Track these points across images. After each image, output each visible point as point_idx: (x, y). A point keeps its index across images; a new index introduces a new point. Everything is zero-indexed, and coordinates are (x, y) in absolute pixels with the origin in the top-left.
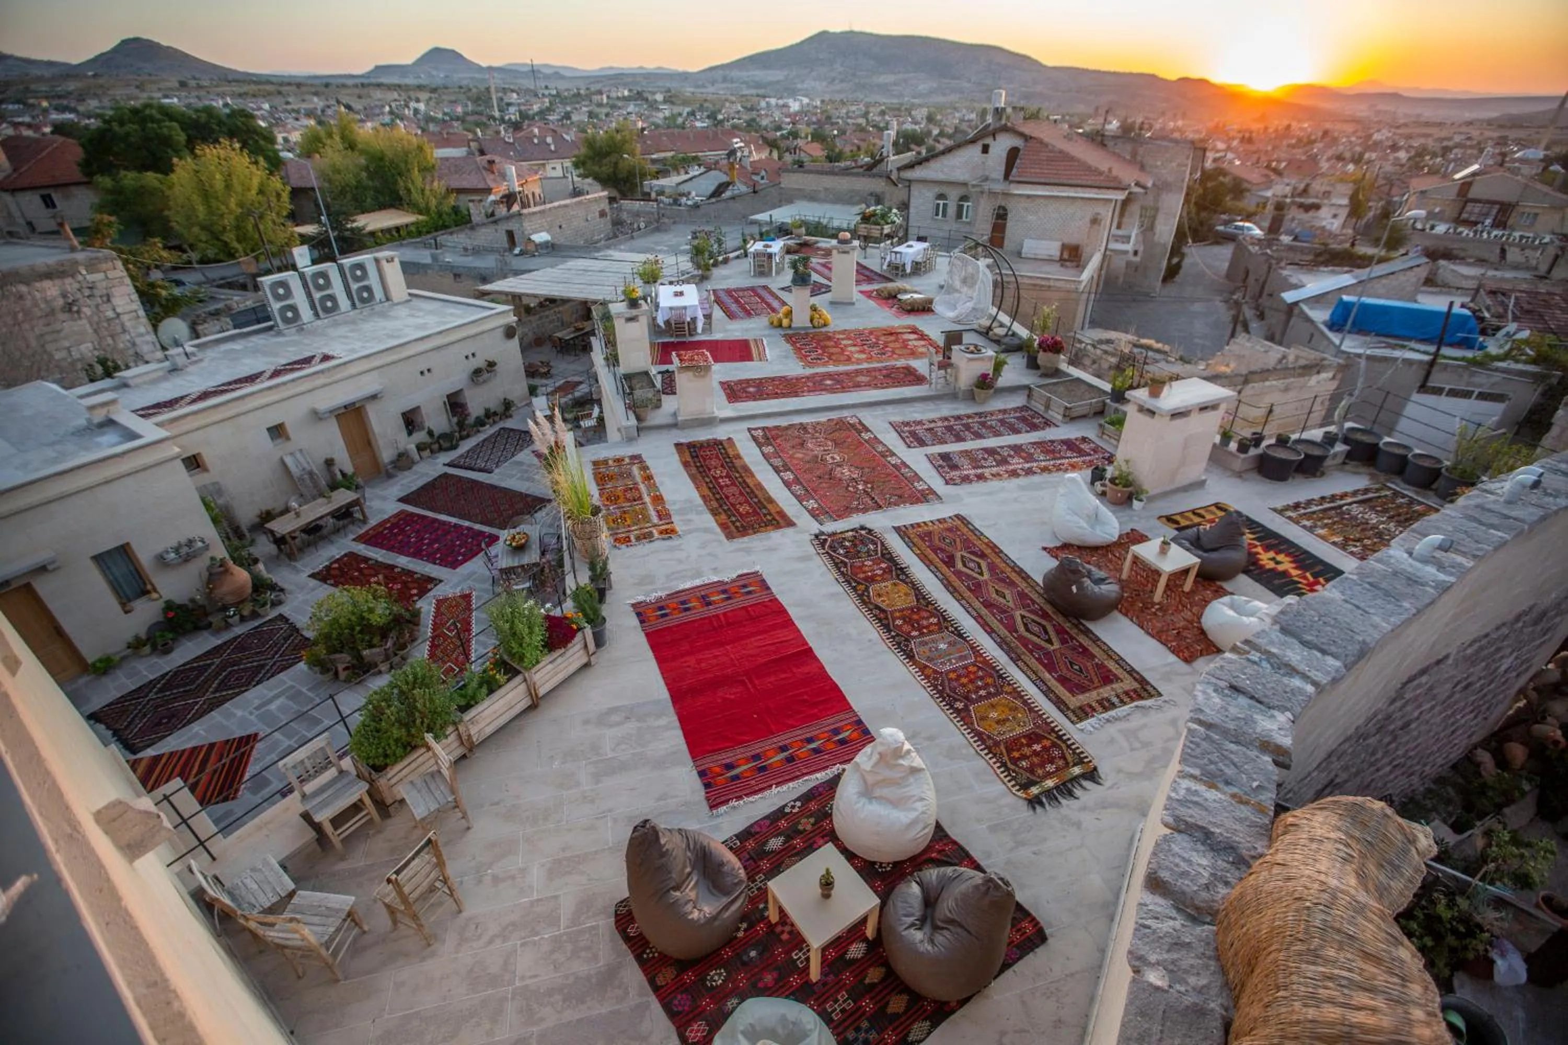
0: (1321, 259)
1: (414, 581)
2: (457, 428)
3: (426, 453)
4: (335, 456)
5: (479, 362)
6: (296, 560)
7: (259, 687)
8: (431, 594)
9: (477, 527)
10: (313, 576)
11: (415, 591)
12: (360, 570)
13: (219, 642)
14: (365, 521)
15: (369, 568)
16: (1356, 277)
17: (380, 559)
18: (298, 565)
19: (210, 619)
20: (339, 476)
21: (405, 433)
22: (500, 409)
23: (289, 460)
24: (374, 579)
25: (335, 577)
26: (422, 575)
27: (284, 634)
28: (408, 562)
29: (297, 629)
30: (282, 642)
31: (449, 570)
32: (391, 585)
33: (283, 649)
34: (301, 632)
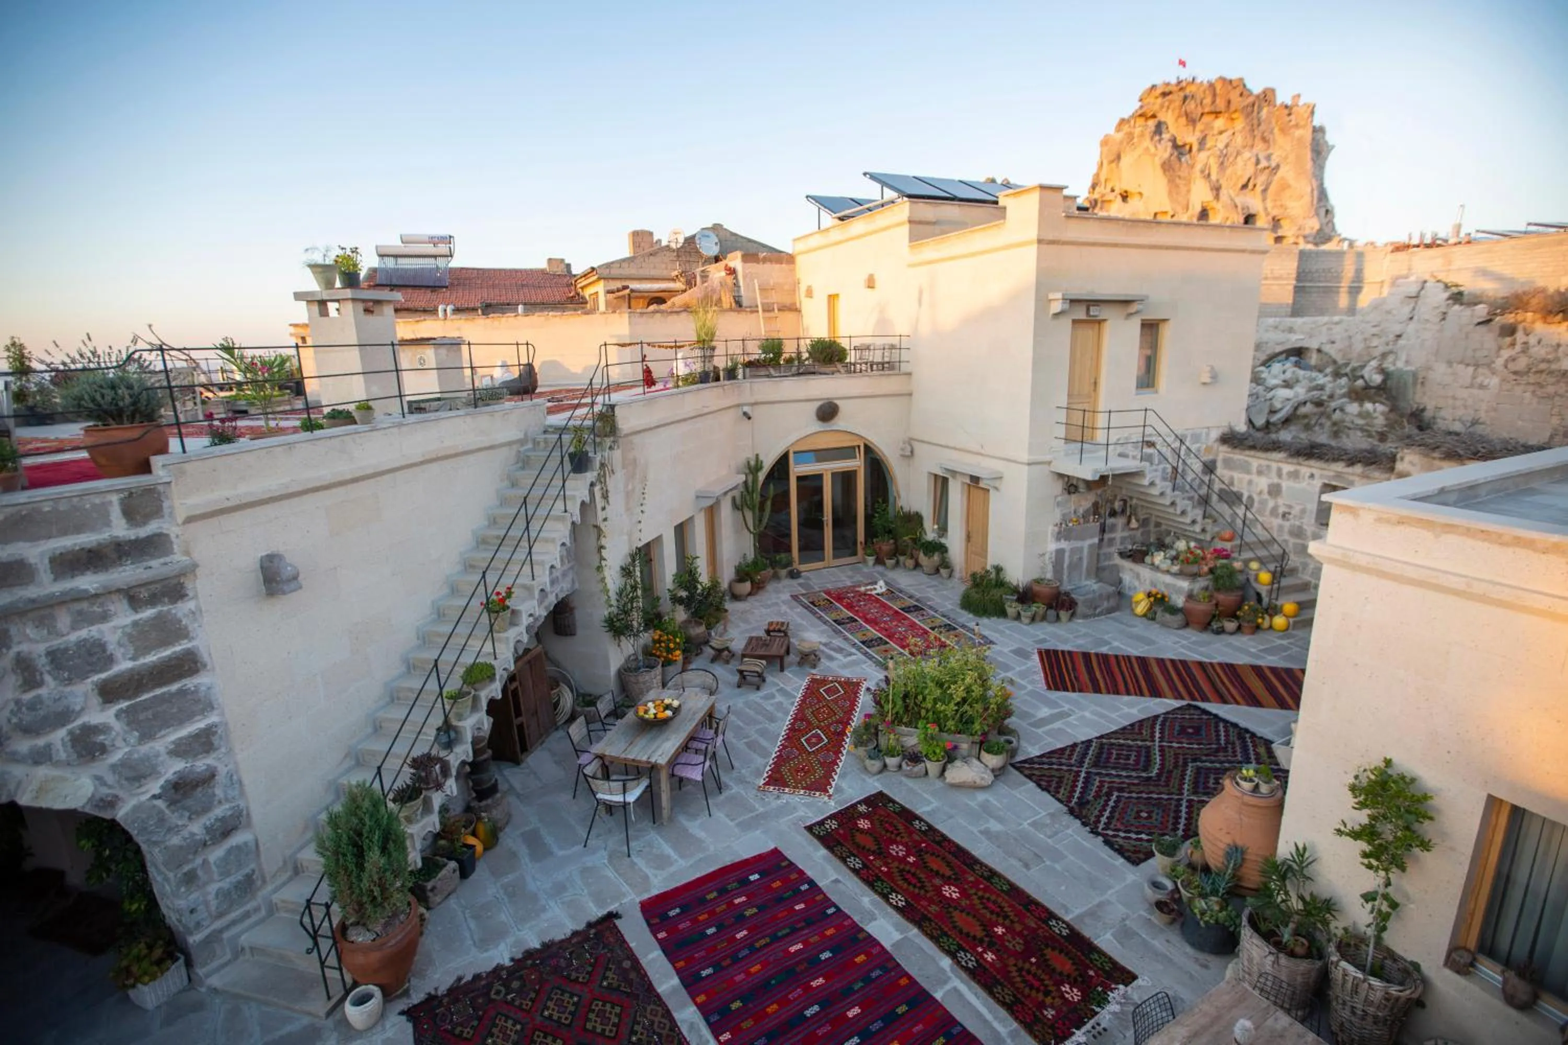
1: (861, 852)
8: (833, 806)
11: (864, 824)
12: (994, 943)
17: (946, 962)
24: (950, 891)
25: (1053, 941)
26: (844, 860)
27: (1096, 813)
28: (873, 918)
29: (1077, 817)
30: (1090, 798)
31: (788, 853)
32: (911, 859)
33: (1080, 784)
34: (1065, 809)
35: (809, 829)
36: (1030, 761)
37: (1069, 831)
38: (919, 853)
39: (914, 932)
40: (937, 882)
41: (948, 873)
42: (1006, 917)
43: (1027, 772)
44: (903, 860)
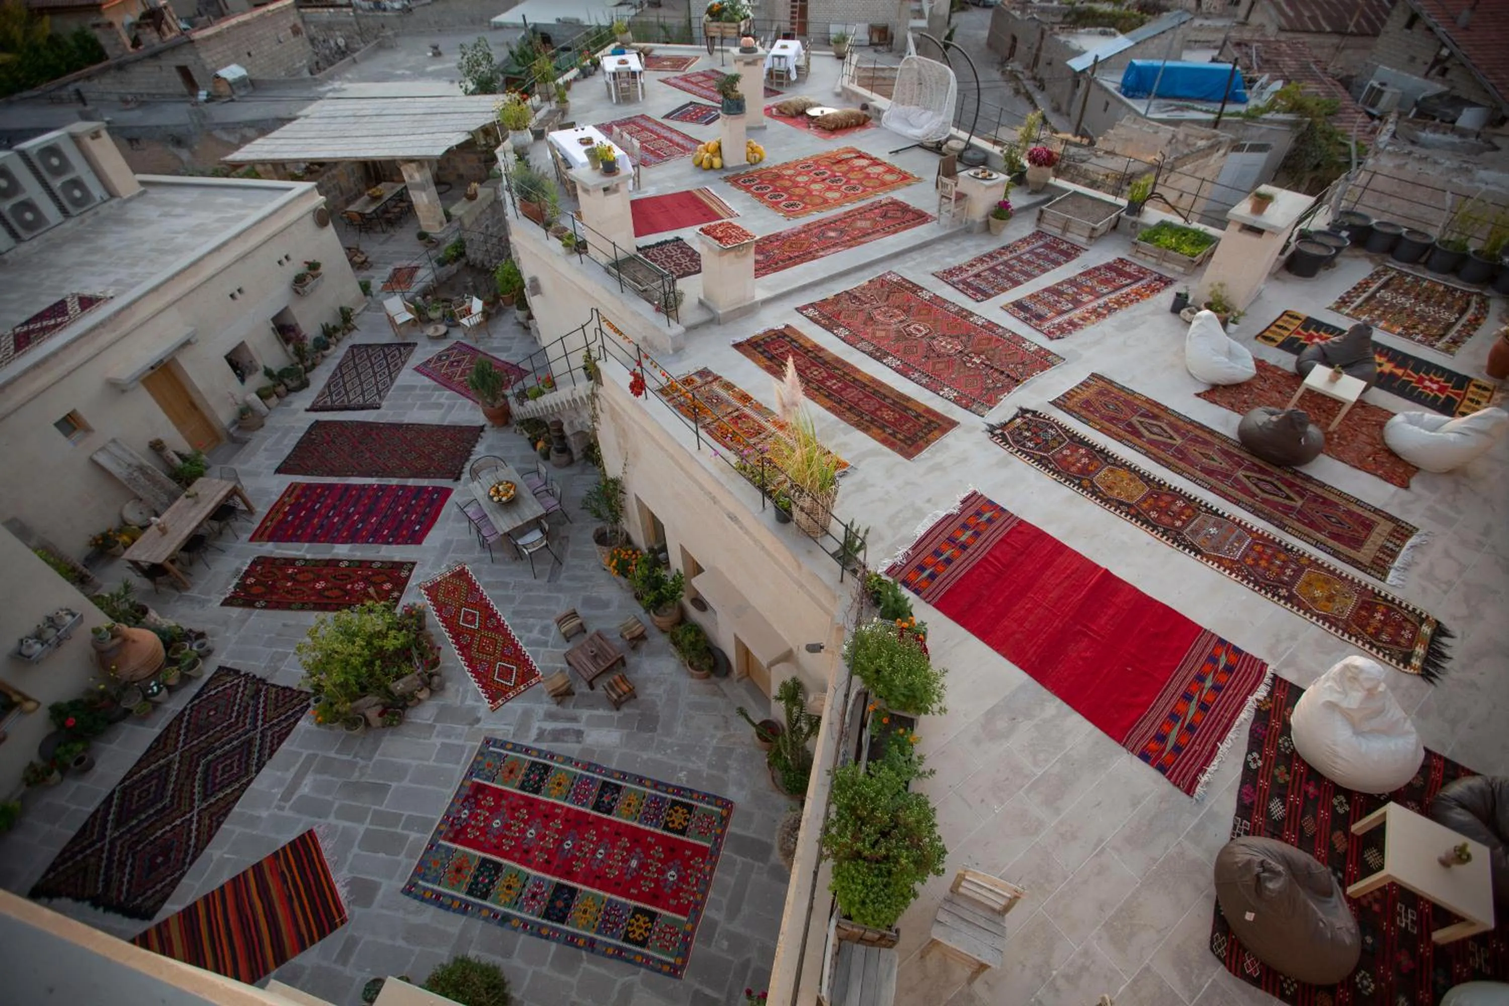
0: (1069, 19)
1: (377, 573)
2: (296, 359)
3: (274, 400)
4: (161, 436)
5: (296, 267)
6: (187, 588)
7: (264, 771)
8: (412, 583)
9: (411, 482)
10: (226, 603)
11: (387, 586)
12: (291, 578)
13: (157, 731)
14: (250, 511)
15: (301, 571)
16: (1132, 39)
17: (308, 557)
18: (194, 593)
19: (124, 705)
20: (178, 461)
21: (236, 381)
22: (338, 322)
23: (102, 459)
24: (320, 585)
25: (261, 596)
26: (382, 562)
27: (247, 692)
28: (350, 550)
29: (260, 679)
30: (251, 702)
31: (413, 547)
32: (349, 587)
33: (260, 711)
34: (269, 681)
35: (414, 564)
36: (303, 711)
37: (263, 665)
38: (347, 592)
39: (328, 557)
40: (329, 585)
41: (326, 593)
42: (288, 592)
43: (303, 696)
44: (353, 583)
